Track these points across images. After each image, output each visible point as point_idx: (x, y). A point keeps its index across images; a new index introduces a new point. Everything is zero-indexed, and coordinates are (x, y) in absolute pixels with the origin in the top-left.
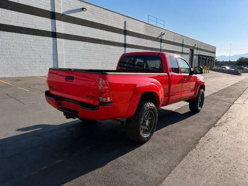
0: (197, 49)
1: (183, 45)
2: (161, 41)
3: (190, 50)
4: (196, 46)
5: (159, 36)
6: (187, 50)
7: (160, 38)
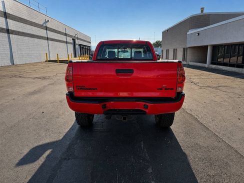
0: (78, 39)
1: (66, 35)
2: (46, 28)
3: (73, 39)
4: (76, 36)
5: (44, 24)
6: (70, 40)
7: (45, 25)
